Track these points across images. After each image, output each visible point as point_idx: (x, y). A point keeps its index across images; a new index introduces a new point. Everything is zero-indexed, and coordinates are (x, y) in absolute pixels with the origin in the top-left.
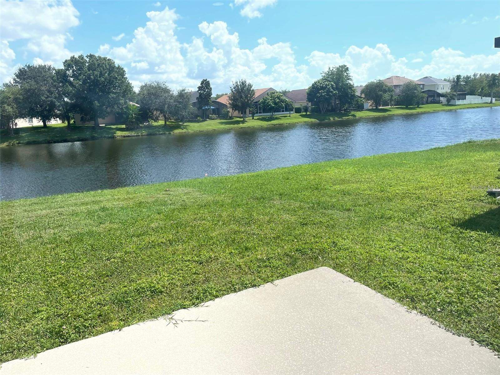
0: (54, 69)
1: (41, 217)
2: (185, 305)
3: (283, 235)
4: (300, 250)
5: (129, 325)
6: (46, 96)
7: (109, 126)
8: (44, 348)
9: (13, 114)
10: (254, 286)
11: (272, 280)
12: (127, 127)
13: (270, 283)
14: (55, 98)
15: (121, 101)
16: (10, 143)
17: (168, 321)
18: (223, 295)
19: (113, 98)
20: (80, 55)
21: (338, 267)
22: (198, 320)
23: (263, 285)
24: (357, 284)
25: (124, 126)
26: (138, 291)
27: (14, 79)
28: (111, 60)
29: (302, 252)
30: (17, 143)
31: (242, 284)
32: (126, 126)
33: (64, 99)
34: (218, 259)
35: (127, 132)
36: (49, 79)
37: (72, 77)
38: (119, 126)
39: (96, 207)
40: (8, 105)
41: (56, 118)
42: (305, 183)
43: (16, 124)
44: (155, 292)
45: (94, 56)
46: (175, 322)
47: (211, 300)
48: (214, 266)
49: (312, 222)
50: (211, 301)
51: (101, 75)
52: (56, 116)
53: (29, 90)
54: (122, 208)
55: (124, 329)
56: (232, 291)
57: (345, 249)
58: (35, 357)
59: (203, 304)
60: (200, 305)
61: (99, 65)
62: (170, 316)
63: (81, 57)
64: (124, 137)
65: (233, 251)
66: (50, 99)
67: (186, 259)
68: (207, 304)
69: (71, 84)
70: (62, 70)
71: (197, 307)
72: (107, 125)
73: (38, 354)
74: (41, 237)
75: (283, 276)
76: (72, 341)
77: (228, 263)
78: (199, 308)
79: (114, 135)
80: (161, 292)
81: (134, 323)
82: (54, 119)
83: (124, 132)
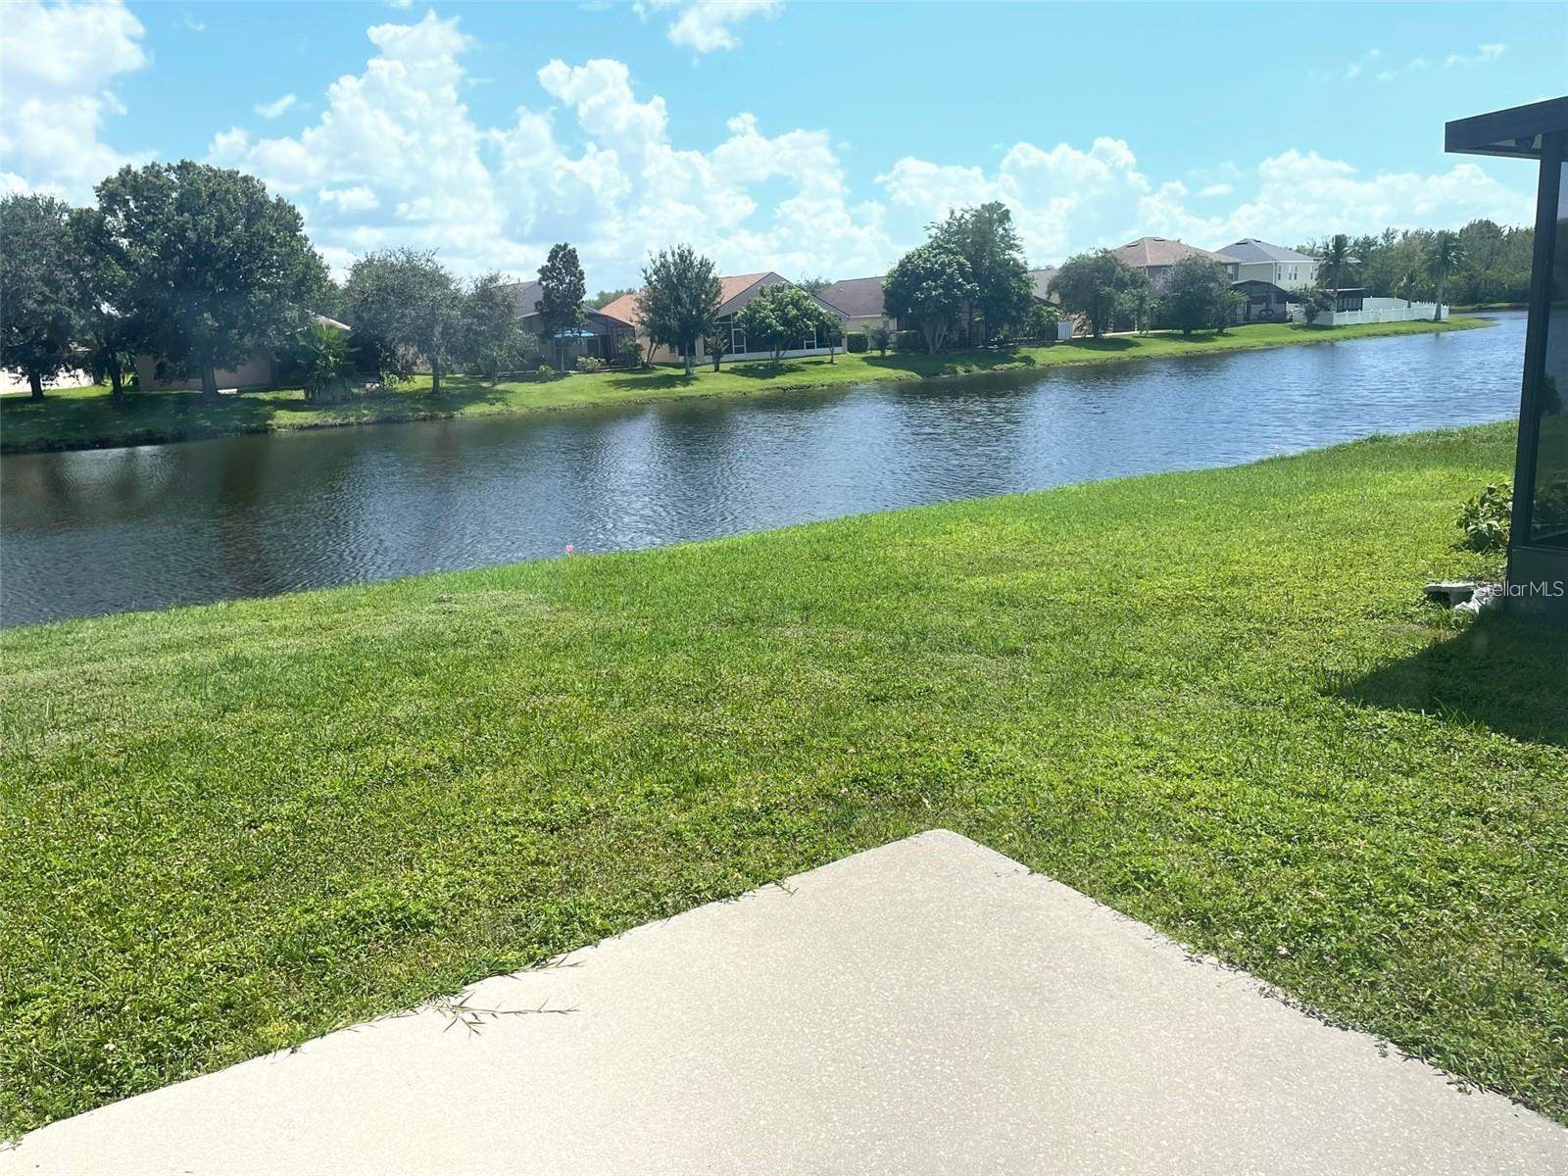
1: (29, 692)
2: (504, 964)
3: (813, 735)
4: (864, 780)
5: (323, 1035)
6: (40, 298)
7: (252, 395)
8: (44, 1114)
10: (723, 896)
11: (780, 876)
12: (310, 395)
13: (773, 884)
14: (71, 302)
15: (288, 314)
17: (450, 1014)
18: (626, 926)
19: (261, 302)
20: (149, 165)
21: (982, 830)
22: (545, 1008)
23: (751, 893)
24: (1040, 879)
25: (299, 395)
26: (352, 925)
28: (252, 179)
29: (872, 785)
31: (685, 892)
32: (307, 395)
33: (98, 307)
34: (607, 814)
35: (311, 413)
36: (49, 241)
37: (124, 235)
38: (284, 395)
39: (212, 657)
41: (75, 368)
42: (880, 569)
44: (406, 926)
45: (192, 165)
46: (473, 1019)
47: (586, 944)
48: (596, 836)
49: (903, 693)
50: (586, 948)
51: (222, 228)
52: (75, 363)
54: (296, 659)
55: (307, 1046)
56: (653, 913)
57: (1002, 774)
58: (16, 1144)
59: (560, 957)
60: (552, 961)
61: (212, 195)
62: (454, 1001)
63: (153, 170)
64: (302, 428)
65: (657, 788)
66: (53, 307)
67: (505, 816)
68: (574, 957)
69: (121, 256)
70: (89, 210)
71: (543, 967)
72: (244, 392)
73: (25, 1136)
74: (28, 757)
75: (812, 862)
76: (137, 1090)
77: (639, 826)
78: (551, 970)
79: (269, 422)
80: (427, 925)
81: (338, 1026)
82: (68, 371)
83: (299, 414)
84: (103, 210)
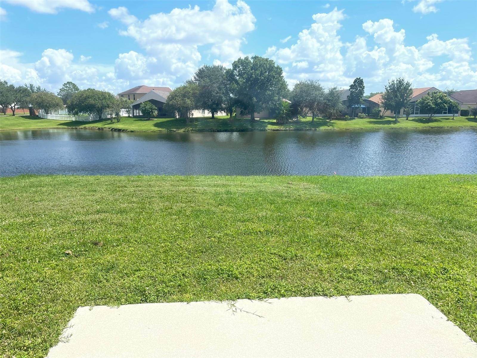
1: (180, 192)
2: (250, 296)
3: (386, 249)
4: (396, 269)
5: (197, 301)
6: (216, 92)
7: (263, 120)
8: (128, 302)
9: (191, 106)
10: (325, 295)
11: (348, 294)
13: (345, 296)
14: (223, 93)
15: (275, 98)
17: (230, 306)
18: (291, 296)
19: (269, 95)
20: (246, 57)
21: (433, 299)
22: (256, 314)
23: (336, 297)
24: (451, 324)
25: (275, 121)
26: (219, 272)
29: (399, 272)
31: (314, 290)
32: (277, 121)
33: (229, 95)
34: (303, 259)
35: (277, 126)
36: (220, 77)
37: (238, 76)
38: (271, 121)
39: (223, 190)
41: (222, 111)
42: (444, 195)
43: (192, 114)
44: (232, 277)
46: (235, 310)
47: (276, 298)
48: (298, 265)
49: (431, 241)
50: (276, 299)
53: (204, 87)
54: (243, 194)
55: (192, 303)
56: (302, 294)
57: (456, 280)
58: (118, 307)
59: (267, 299)
60: (265, 299)
62: (233, 303)
64: (274, 130)
65: (322, 254)
67: (273, 251)
68: (270, 300)
69: (236, 81)
70: (230, 69)
71: (261, 300)
72: (261, 119)
73: (121, 306)
74: (172, 208)
75: (363, 292)
76: (150, 302)
77: (310, 265)
78: (262, 302)
79: (266, 128)
80: (237, 278)
81: (201, 300)
82: (220, 111)
83: (274, 126)
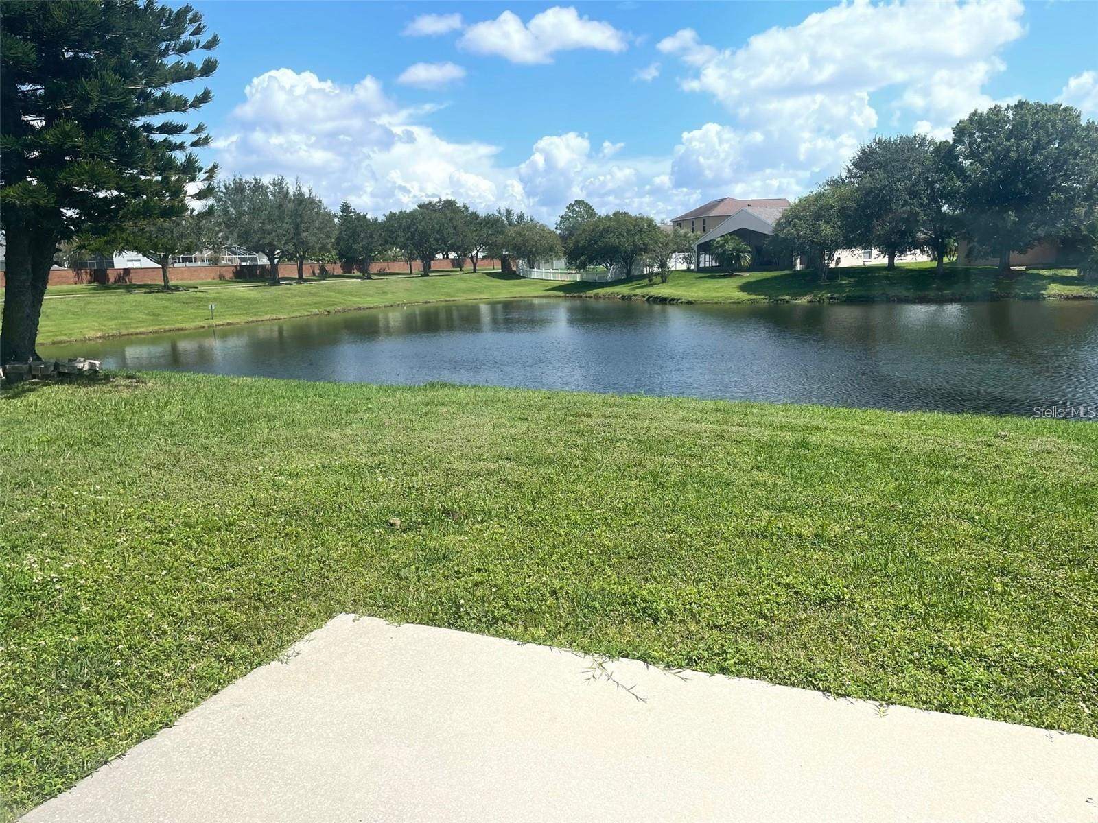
0: (932, 142)
7: (1036, 271)
9: (832, 240)
12: (1082, 274)
15: (1076, 211)
16: (815, 296)
19: (1057, 202)
25: (1074, 273)
27: (849, 171)
28: (1071, 109)
30: (827, 298)
32: (1079, 273)
35: (1078, 287)
37: (966, 158)
38: (1062, 272)
40: (827, 222)
41: (914, 249)
45: (1026, 103)
51: (1038, 147)
52: (917, 245)
53: (869, 192)
61: (1035, 125)
63: (995, 111)
64: (1067, 298)
66: (909, 208)
69: (961, 172)
72: (1030, 269)
79: (1043, 292)
82: (910, 251)
83: (1069, 287)
84: (955, 141)
